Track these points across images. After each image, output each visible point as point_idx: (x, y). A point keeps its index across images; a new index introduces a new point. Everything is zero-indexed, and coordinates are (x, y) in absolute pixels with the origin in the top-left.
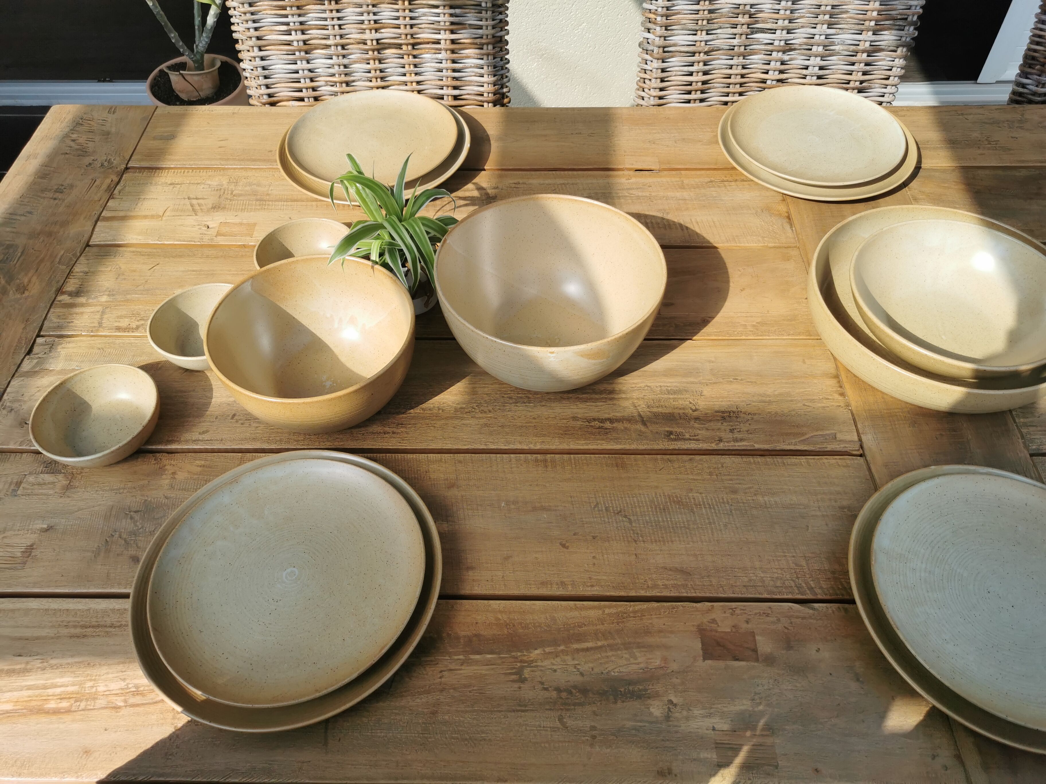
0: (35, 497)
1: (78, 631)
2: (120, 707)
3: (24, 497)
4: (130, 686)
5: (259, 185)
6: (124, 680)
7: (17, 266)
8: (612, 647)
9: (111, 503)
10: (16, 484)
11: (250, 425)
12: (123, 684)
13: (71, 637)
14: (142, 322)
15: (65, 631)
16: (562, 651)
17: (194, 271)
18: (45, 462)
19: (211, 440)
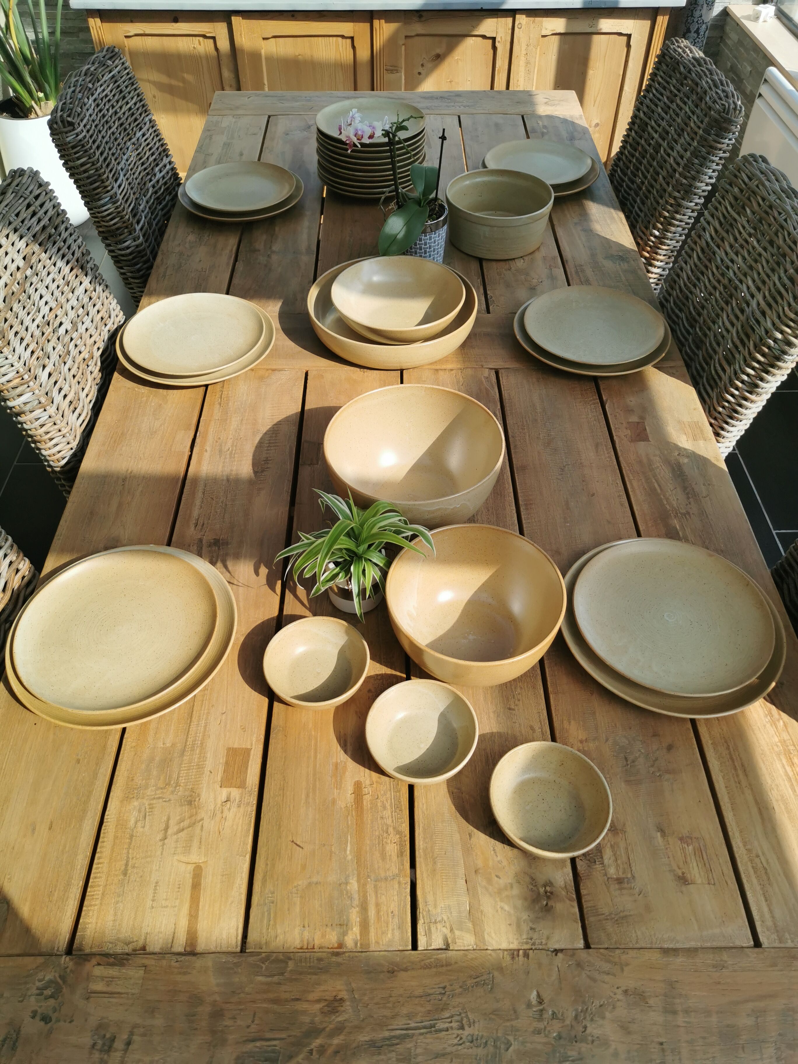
0: (631, 857)
1: (740, 772)
2: (784, 722)
3: (633, 868)
4: (767, 720)
5: (152, 759)
6: (765, 726)
7: (284, 1035)
8: (655, 476)
9: (623, 784)
10: (621, 883)
11: (519, 694)
12: (768, 725)
13: (746, 775)
14: (391, 830)
15: (744, 783)
16: (664, 496)
17: (307, 796)
18: (588, 866)
19: (540, 721)
